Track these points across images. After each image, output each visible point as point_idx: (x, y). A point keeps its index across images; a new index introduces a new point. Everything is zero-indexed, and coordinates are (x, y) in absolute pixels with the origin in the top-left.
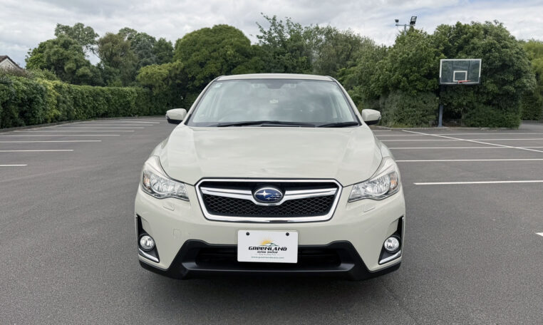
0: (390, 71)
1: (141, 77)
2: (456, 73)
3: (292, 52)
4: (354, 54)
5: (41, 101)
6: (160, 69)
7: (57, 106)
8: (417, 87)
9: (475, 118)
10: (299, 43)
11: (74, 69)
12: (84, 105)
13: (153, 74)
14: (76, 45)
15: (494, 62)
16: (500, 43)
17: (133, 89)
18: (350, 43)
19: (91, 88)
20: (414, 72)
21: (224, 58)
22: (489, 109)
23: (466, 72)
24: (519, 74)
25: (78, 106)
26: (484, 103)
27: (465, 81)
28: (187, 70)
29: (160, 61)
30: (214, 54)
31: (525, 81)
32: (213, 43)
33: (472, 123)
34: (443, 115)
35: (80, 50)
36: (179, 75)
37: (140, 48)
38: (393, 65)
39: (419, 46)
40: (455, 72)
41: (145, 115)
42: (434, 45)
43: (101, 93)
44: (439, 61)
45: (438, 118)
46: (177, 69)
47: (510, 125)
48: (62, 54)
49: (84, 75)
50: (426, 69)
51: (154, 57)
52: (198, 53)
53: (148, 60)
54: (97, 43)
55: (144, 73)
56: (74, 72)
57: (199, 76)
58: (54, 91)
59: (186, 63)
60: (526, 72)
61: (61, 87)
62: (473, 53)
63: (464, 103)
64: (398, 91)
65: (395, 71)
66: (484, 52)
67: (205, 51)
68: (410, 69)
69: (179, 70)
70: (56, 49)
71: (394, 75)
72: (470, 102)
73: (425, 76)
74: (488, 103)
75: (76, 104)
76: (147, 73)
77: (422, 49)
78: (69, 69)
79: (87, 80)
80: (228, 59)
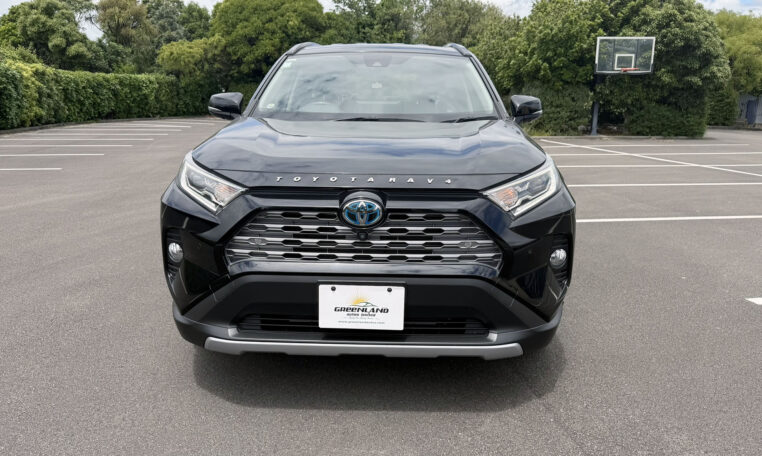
0: (526, 53)
1: (163, 59)
2: (619, 58)
3: (383, 24)
4: (473, 28)
5: (15, 95)
6: (191, 48)
7: (39, 102)
8: (563, 77)
9: (643, 122)
10: (394, 11)
11: (64, 46)
12: (79, 101)
13: (180, 55)
14: (64, 11)
15: (673, 42)
16: (682, 13)
17: (152, 77)
18: (467, 11)
19: (88, 75)
20: (559, 56)
21: (284, 32)
22: (664, 110)
23: (633, 55)
24: (707, 59)
25: (71, 101)
26: (657, 102)
27: (632, 70)
28: (230, 50)
29: (190, 35)
30: (269, 26)
31: (715, 69)
32: (269, 9)
33: (639, 129)
34: (599, 117)
35: (70, 19)
36: (218, 56)
37: (161, 16)
38: (529, 45)
39: (568, 17)
40: (617, 55)
41: (169, 115)
42: (589, 16)
43: (105, 83)
44: (595, 41)
45: (591, 122)
46: (216, 47)
47: (692, 133)
48: (44, 24)
49: (79, 56)
50: (577, 52)
51: (182, 30)
52: (246, 23)
53: (174, 34)
54: (97, 8)
55: (167, 53)
56: (62, 51)
57: (249, 58)
58: (33, 79)
59: (230, 38)
60: (717, 57)
61: (43, 74)
62: (643, 28)
63: (629, 101)
64: (537, 83)
65: (532, 53)
66: (660, 27)
67: (256, 21)
68: (554, 51)
69: (219, 49)
70: (34, 16)
71: (530, 59)
72: (637, 100)
73: (573, 61)
74: (662, 101)
75: (67, 98)
76: (172, 53)
77: (571, 22)
78: (56, 46)
79: (84, 63)
80: (290, 33)
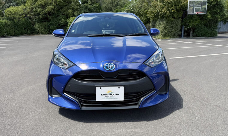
2: (195, 8)
23: (200, 7)
27: (200, 13)
41: (11, 35)
45: (182, 33)
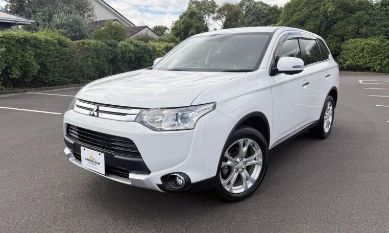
14: (199, 15)
21: (324, 16)
30: (314, 13)
32: (315, 2)
35: (201, 19)
37: (253, 14)
52: (299, 13)
67: (306, 11)
78: (192, 34)
80: (328, 16)
